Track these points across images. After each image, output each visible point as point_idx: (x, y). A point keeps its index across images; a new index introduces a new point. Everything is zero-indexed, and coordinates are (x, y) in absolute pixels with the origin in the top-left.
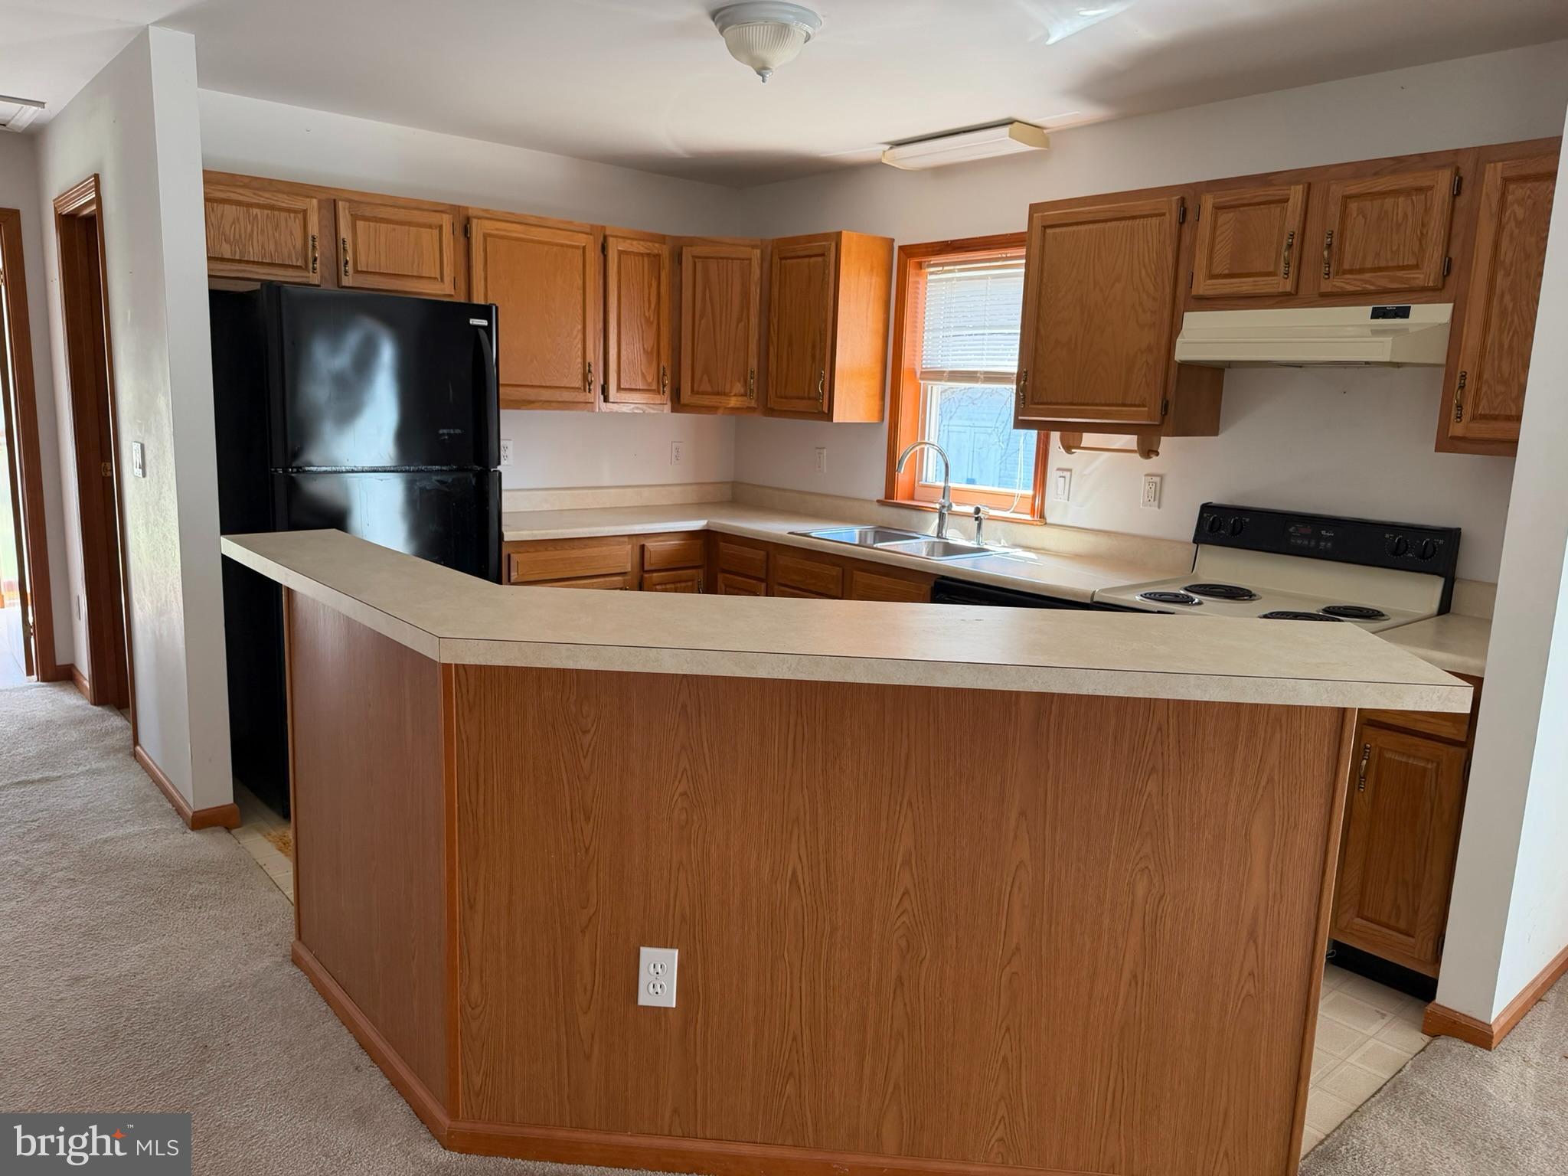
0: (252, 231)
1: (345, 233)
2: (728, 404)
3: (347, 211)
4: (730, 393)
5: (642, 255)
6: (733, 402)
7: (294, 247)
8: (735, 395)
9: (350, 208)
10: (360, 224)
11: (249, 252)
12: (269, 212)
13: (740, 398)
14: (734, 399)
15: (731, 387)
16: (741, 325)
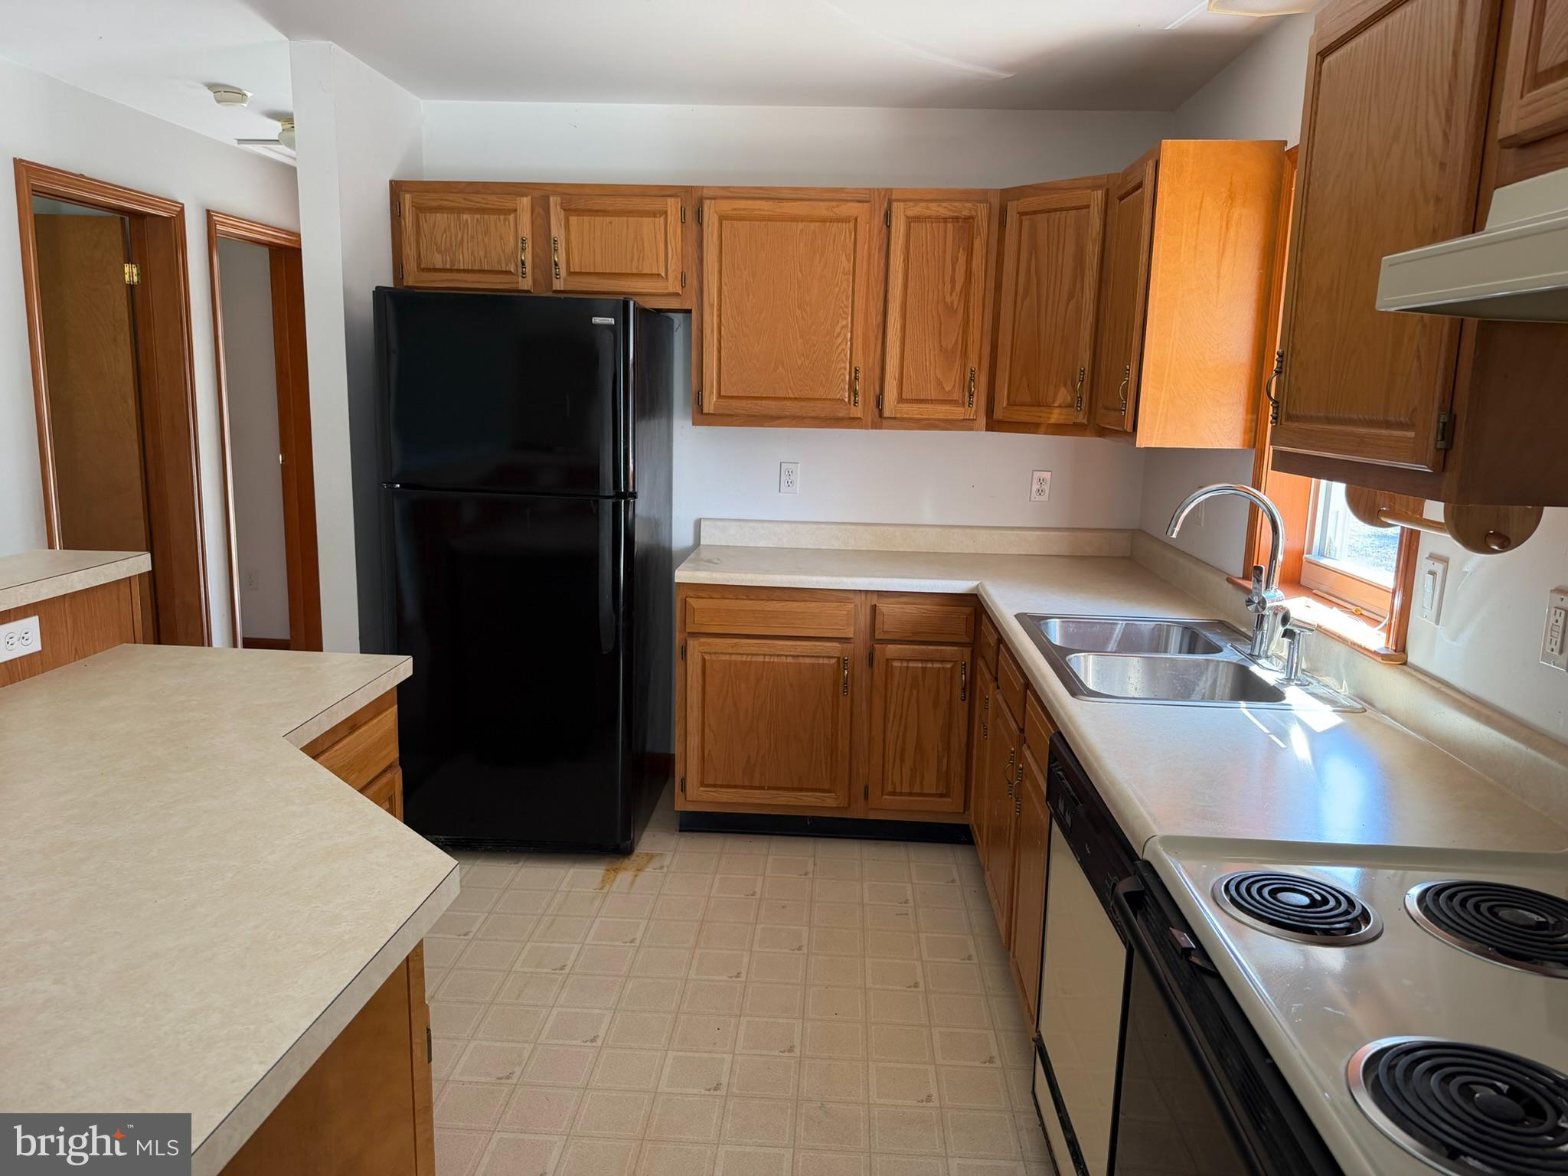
0: (462, 237)
1: (558, 231)
2: (1049, 418)
3: (558, 207)
4: (1054, 402)
5: (945, 220)
6: (1056, 416)
7: (504, 251)
8: (1060, 406)
9: (562, 203)
10: (573, 219)
11: (459, 260)
12: (479, 216)
13: (1064, 411)
14: (1057, 411)
15: (1056, 395)
16: (1072, 303)
